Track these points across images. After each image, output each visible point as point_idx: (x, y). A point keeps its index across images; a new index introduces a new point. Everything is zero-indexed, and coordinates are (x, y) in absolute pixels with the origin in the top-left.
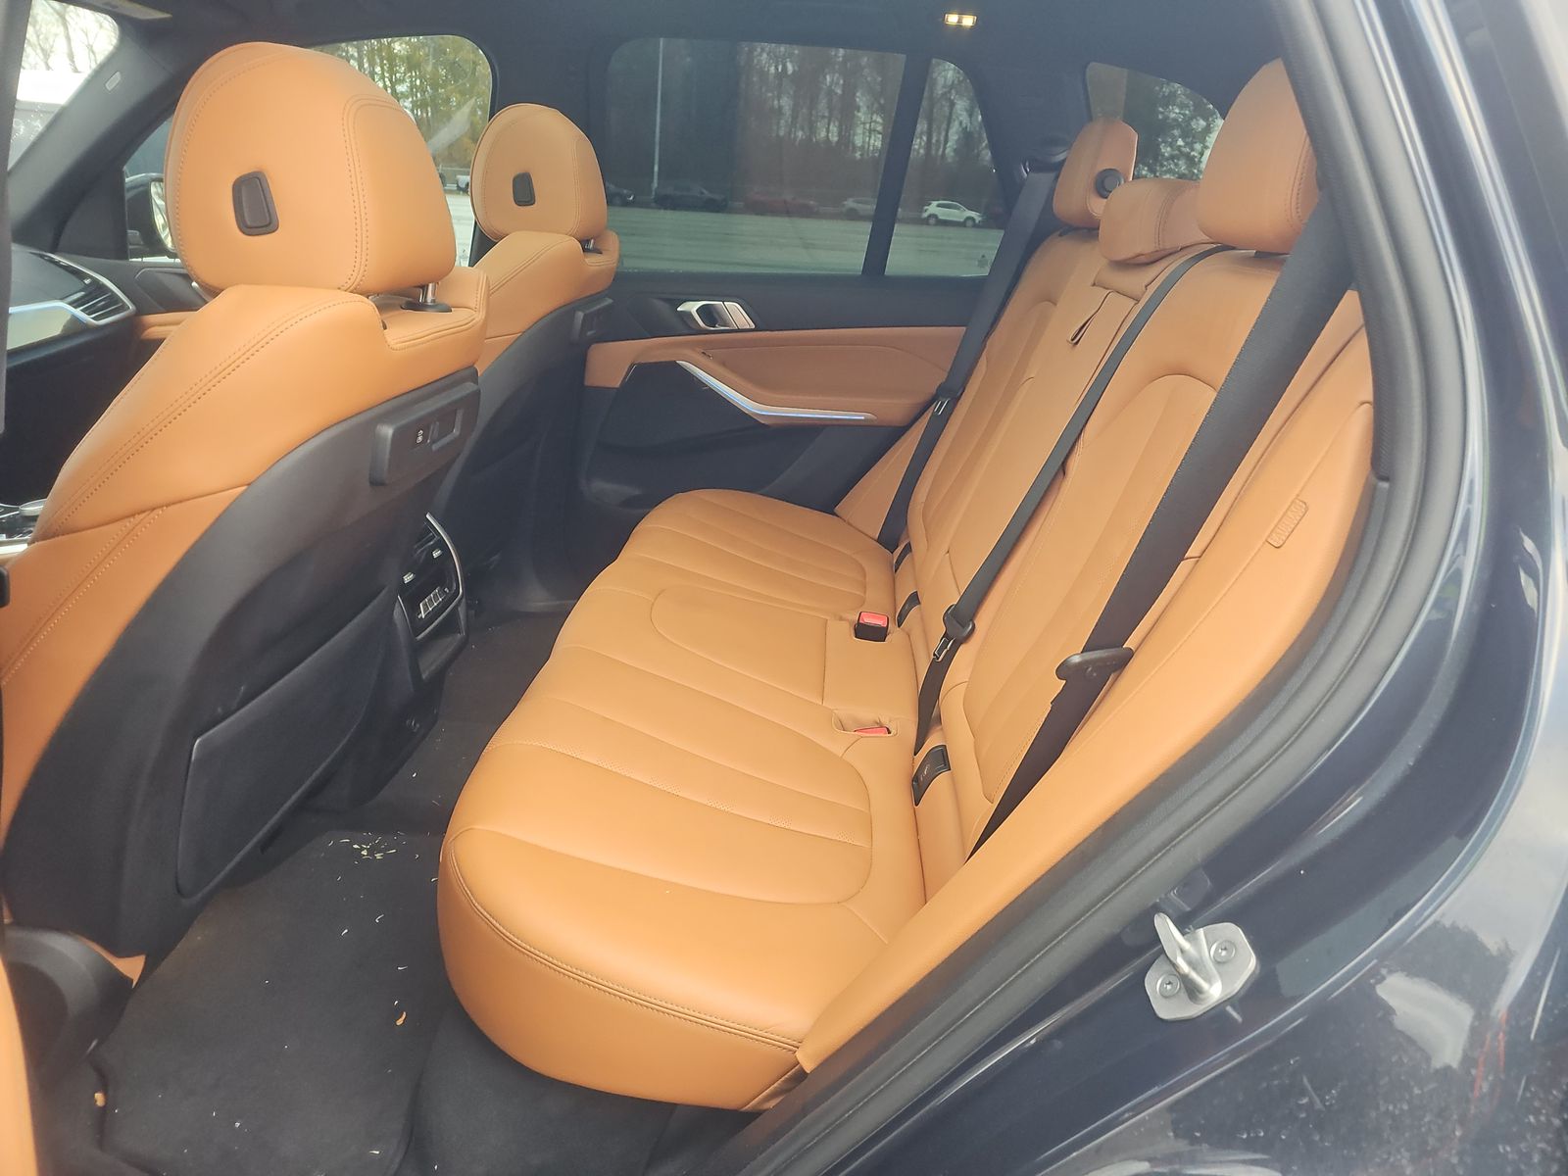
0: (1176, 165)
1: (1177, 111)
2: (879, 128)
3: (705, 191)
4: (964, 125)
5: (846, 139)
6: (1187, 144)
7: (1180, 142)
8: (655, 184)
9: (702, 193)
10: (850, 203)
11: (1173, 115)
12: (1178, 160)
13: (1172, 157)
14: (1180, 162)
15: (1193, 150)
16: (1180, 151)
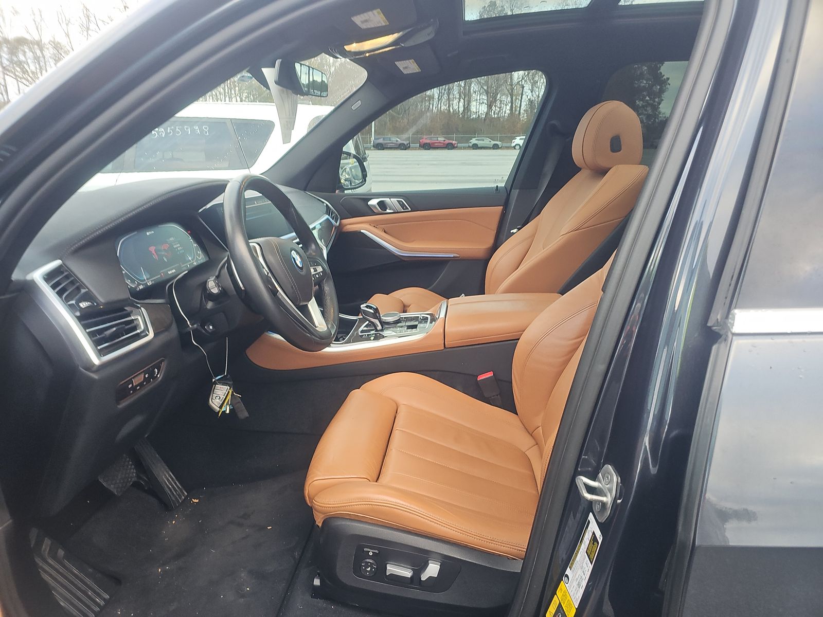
0: (646, 110)
1: (645, 82)
2: (486, 101)
3: (398, 139)
4: (529, 97)
5: (467, 108)
6: (650, 98)
7: (647, 98)
8: (373, 138)
9: (397, 141)
10: (474, 141)
11: (642, 85)
12: (647, 107)
13: (643, 106)
14: (648, 109)
15: (654, 101)
16: (647, 103)
